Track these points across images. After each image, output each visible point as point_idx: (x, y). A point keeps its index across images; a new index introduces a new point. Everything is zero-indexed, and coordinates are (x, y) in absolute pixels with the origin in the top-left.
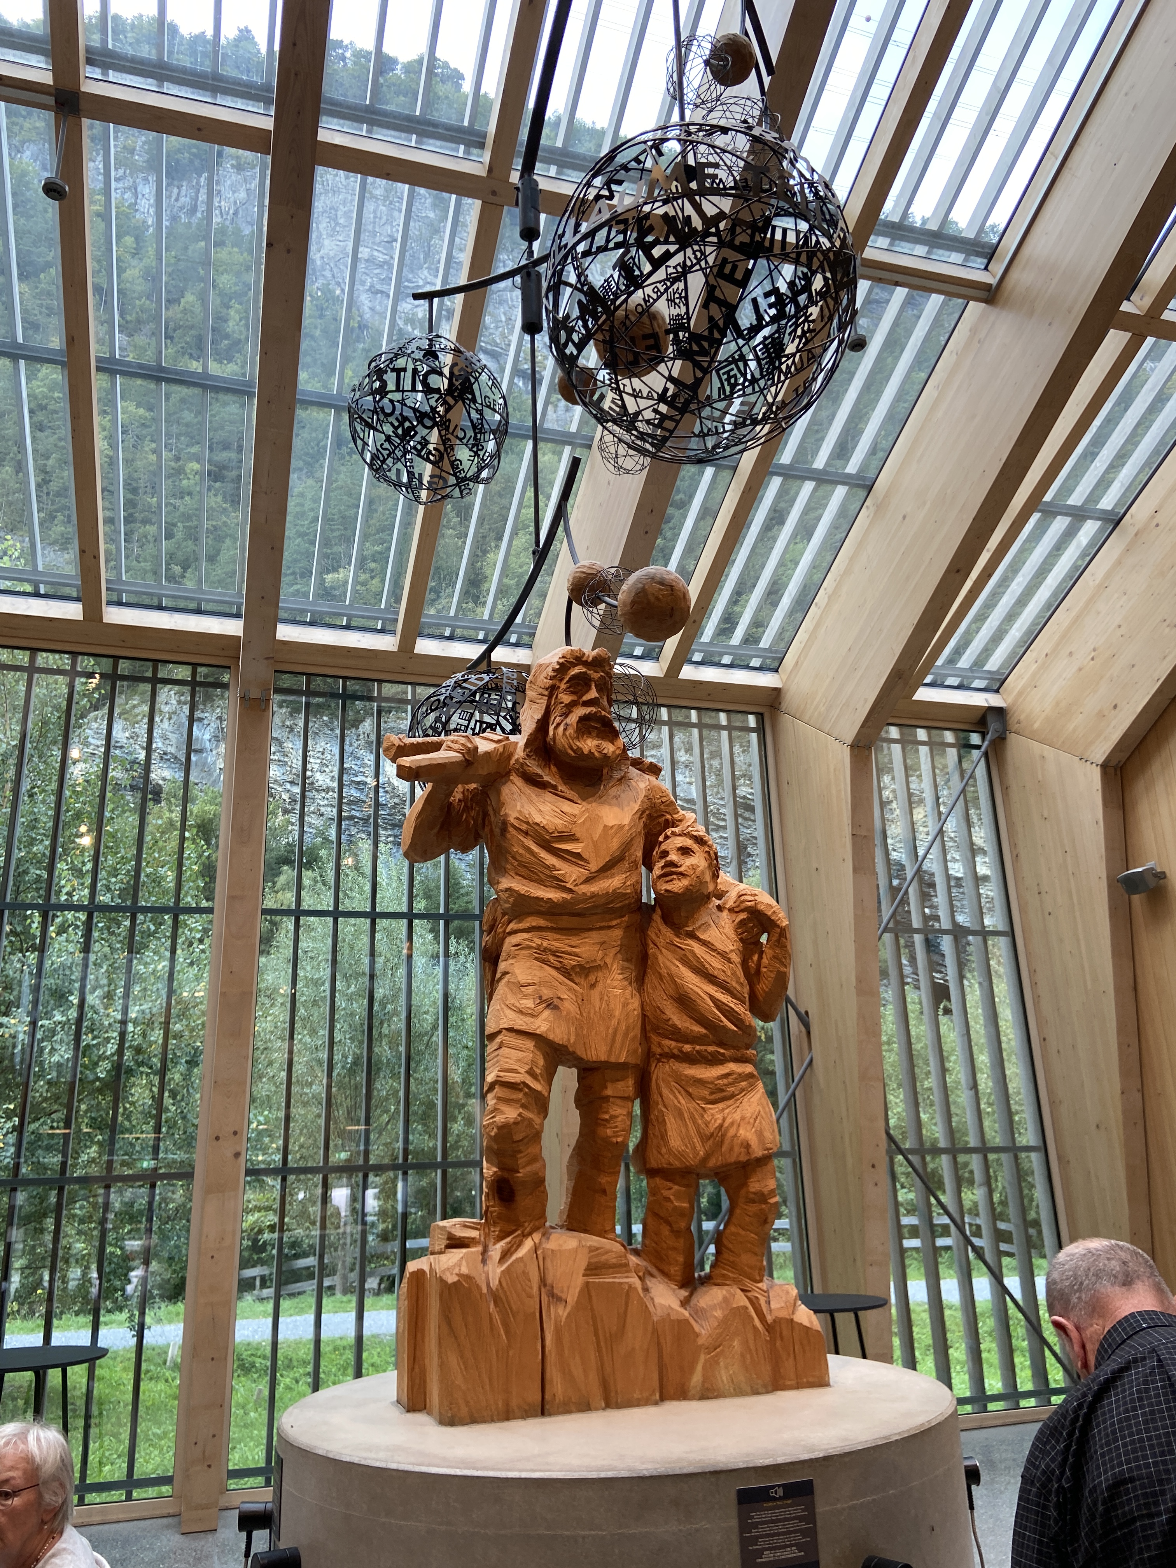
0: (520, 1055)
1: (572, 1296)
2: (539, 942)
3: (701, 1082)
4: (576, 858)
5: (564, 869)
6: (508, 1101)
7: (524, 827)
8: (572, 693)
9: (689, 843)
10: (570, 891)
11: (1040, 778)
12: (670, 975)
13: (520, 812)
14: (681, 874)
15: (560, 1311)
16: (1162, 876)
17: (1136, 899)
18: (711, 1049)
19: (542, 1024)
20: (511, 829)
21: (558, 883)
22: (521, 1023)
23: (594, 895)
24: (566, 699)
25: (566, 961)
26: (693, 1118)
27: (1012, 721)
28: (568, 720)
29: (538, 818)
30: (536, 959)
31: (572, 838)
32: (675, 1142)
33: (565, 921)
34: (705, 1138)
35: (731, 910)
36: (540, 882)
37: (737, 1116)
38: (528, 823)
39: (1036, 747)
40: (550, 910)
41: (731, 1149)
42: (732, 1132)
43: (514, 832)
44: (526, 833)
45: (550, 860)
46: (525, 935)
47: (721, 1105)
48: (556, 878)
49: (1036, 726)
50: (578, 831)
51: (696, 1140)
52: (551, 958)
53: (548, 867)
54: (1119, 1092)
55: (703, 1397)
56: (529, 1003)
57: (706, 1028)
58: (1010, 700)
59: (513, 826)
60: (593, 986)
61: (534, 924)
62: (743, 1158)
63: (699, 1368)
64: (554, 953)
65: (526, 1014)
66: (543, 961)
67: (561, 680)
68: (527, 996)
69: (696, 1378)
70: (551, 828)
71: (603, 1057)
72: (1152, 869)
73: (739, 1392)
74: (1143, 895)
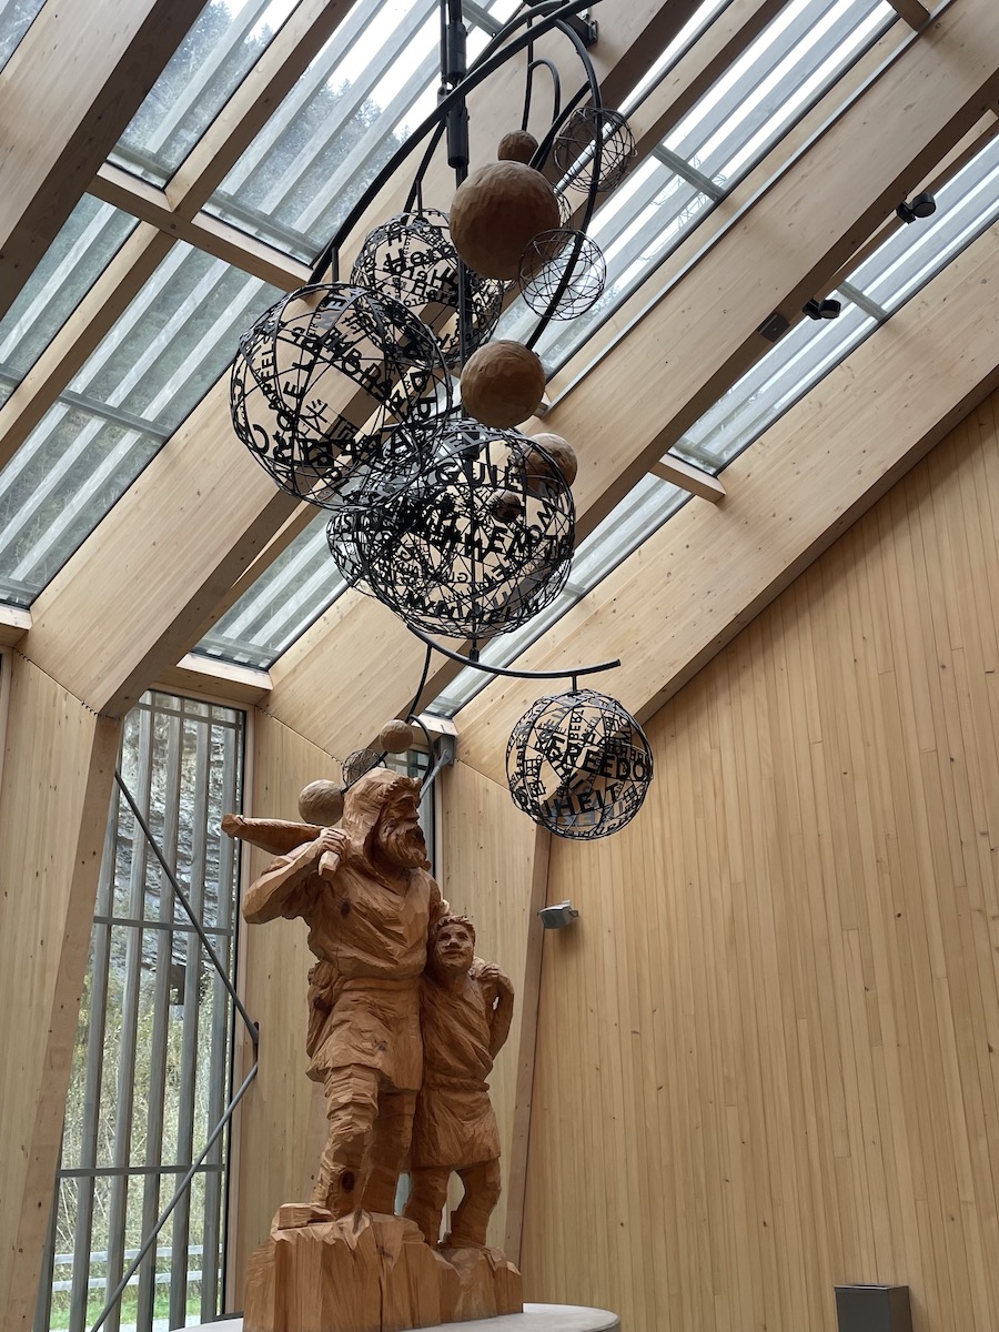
0: (368, 1083)
1: (396, 1252)
2: (371, 999)
3: (462, 1105)
4: (399, 938)
5: (393, 946)
6: (360, 1117)
7: (364, 910)
8: (401, 810)
9: (463, 929)
10: (396, 963)
11: (481, 809)
12: (446, 1027)
13: (361, 898)
14: (461, 953)
15: (390, 1263)
16: (574, 914)
17: (550, 932)
18: (469, 1081)
19: (378, 1061)
20: (353, 911)
21: (388, 956)
22: (366, 1060)
23: (409, 966)
24: (397, 815)
25: (387, 1015)
26: (455, 1131)
27: (461, 751)
28: (397, 831)
29: (376, 906)
30: (370, 1012)
31: (397, 922)
32: (443, 1147)
33: (390, 985)
34: (462, 1144)
35: (479, 979)
36: (374, 954)
37: (482, 1129)
38: (367, 908)
39: (482, 780)
40: (382, 975)
41: (479, 1152)
42: (478, 1141)
43: (356, 913)
44: (365, 916)
45: (384, 939)
46: (362, 994)
47: (472, 1122)
48: (387, 951)
49: (484, 760)
50: (402, 918)
51: (458, 1146)
52: (379, 1012)
53: (382, 943)
54: (514, 1106)
55: (463, 1320)
56: (368, 1045)
57: (467, 1066)
58: (462, 730)
59: (355, 908)
60: (399, 1033)
61: (369, 985)
62: (486, 1159)
63: (461, 1301)
64: (380, 1008)
65: (368, 1054)
66: (373, 1014)
67: (393, 799)
68: (366, 1040)
69: (459, 1308)
70: (384, 914)
71: (406, 1086)
72: (569, 907)
73: (481, 1317)
74: (556, 930)
